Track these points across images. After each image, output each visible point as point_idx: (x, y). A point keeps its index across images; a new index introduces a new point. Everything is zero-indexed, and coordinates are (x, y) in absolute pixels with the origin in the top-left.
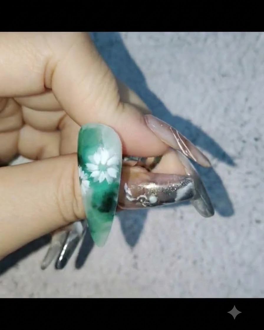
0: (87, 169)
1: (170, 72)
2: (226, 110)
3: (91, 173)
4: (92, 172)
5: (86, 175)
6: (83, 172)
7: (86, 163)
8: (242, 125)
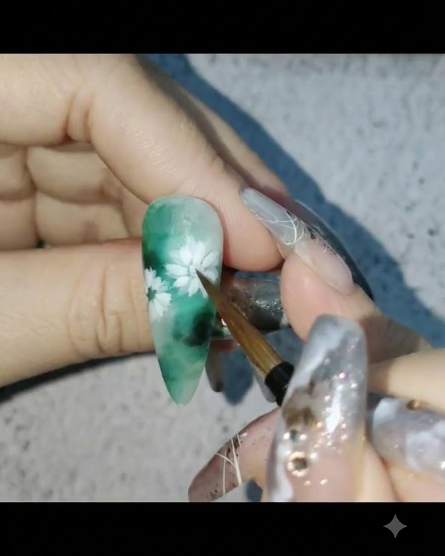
0: (167, 273)
1: (286, 118)
2: (381, 183)
3: (175, 280)
4: (176, 278)
5: (164, 285)
6: (159, 278)
7: (164, 264)
8: (409, 209)
